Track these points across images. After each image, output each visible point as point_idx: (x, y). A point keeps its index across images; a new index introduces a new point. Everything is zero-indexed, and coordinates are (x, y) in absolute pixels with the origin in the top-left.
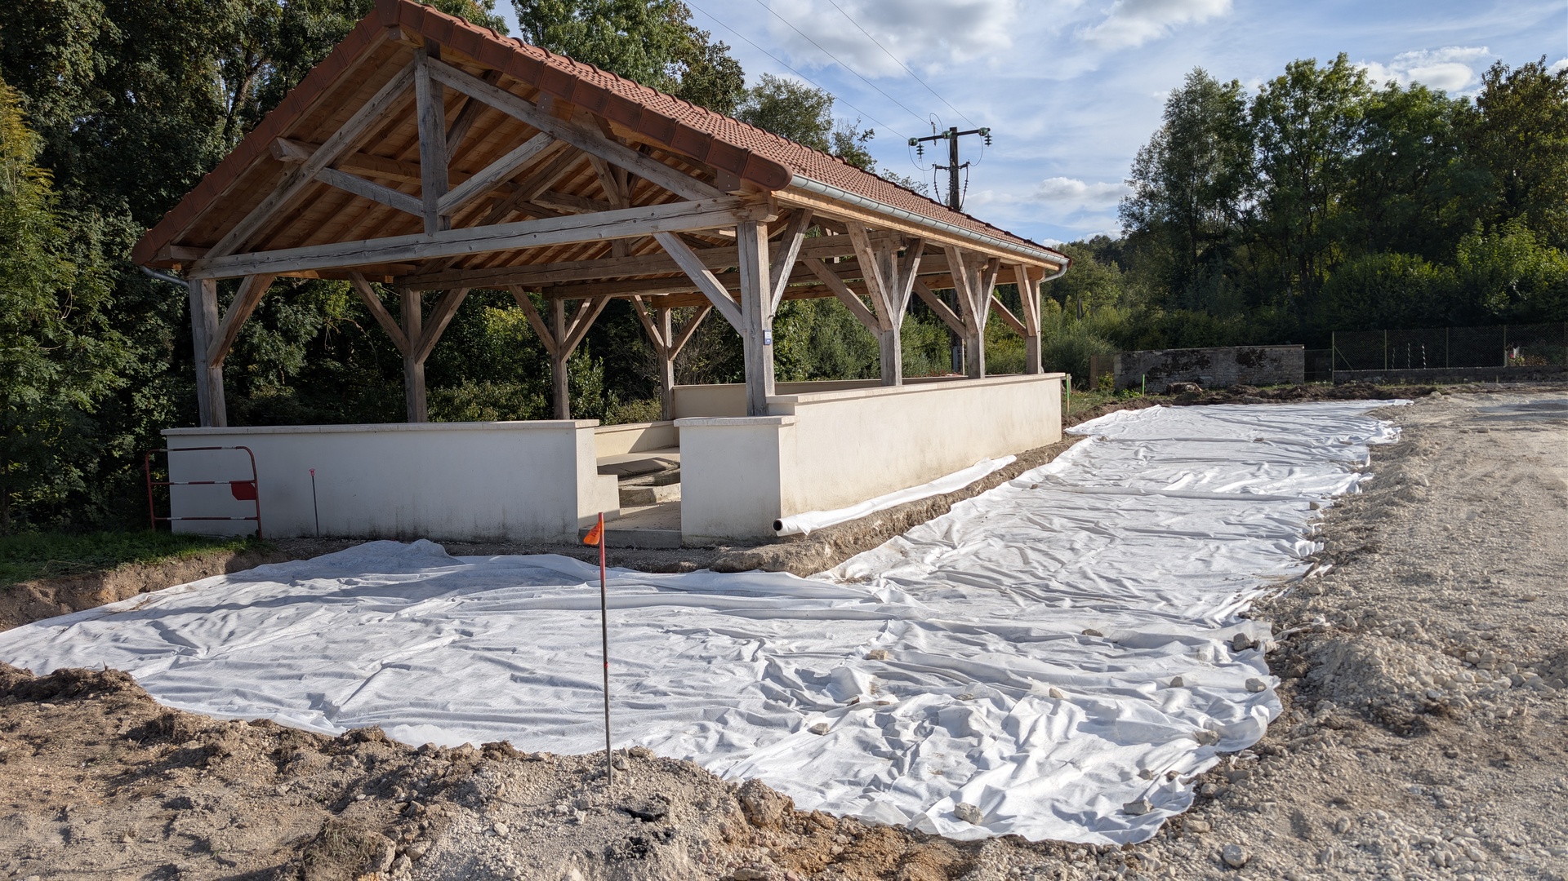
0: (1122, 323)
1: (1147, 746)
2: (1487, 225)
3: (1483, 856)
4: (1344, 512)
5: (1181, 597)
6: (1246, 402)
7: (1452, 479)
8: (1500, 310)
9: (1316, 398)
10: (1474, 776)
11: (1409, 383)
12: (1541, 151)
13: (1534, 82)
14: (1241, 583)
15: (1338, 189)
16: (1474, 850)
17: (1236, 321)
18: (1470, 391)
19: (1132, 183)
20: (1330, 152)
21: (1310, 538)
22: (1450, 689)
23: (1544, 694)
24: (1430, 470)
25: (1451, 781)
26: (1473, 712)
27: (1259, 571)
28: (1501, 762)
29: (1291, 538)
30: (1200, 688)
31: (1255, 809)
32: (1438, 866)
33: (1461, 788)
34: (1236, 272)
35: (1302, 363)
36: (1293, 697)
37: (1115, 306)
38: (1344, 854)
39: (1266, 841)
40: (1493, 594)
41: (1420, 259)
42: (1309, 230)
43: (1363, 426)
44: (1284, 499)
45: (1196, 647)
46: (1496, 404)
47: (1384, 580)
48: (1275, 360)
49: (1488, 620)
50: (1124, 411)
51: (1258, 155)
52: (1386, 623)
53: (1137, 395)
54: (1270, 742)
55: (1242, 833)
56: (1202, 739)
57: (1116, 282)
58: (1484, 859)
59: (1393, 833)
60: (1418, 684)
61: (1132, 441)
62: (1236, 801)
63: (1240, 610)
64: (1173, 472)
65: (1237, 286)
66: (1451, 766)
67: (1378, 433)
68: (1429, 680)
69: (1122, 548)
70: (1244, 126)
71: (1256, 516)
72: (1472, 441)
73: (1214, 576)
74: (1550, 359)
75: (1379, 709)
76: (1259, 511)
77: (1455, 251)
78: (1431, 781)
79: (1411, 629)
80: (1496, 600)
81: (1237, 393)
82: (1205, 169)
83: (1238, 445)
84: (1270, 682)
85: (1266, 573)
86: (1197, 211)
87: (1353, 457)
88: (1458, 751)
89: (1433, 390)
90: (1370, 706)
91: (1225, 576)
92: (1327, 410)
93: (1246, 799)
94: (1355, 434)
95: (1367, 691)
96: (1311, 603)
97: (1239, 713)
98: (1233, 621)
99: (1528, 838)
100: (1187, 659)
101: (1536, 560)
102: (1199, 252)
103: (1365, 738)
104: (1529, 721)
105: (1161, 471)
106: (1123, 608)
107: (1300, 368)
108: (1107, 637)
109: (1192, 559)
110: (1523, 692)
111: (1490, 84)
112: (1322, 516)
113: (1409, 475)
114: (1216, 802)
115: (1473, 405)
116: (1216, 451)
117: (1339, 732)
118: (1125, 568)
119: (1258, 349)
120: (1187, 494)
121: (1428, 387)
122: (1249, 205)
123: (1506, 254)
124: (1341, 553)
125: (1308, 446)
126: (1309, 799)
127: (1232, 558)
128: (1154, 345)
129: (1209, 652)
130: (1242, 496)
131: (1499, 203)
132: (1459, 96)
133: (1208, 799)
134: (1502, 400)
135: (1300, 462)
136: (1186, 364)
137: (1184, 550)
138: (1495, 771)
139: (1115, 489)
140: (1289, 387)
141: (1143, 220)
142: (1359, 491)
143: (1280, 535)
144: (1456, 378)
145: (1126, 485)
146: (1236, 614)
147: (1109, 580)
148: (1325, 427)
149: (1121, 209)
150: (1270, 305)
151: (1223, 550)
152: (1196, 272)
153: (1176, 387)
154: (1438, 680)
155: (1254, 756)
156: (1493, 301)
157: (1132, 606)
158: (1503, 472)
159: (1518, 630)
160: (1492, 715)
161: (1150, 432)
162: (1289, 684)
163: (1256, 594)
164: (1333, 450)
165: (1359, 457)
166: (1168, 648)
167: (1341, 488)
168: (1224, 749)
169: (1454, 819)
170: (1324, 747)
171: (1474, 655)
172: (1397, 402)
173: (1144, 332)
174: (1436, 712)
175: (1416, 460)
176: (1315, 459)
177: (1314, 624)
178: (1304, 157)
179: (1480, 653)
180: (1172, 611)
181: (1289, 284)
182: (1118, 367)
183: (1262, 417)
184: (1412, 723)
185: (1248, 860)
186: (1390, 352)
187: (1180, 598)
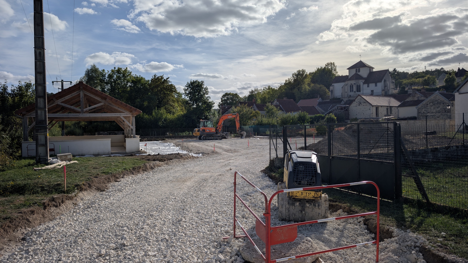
8: (161, 125)
70: (106, 80)
77: (152, 113)
123: (161, 114)
156: (160, 123)
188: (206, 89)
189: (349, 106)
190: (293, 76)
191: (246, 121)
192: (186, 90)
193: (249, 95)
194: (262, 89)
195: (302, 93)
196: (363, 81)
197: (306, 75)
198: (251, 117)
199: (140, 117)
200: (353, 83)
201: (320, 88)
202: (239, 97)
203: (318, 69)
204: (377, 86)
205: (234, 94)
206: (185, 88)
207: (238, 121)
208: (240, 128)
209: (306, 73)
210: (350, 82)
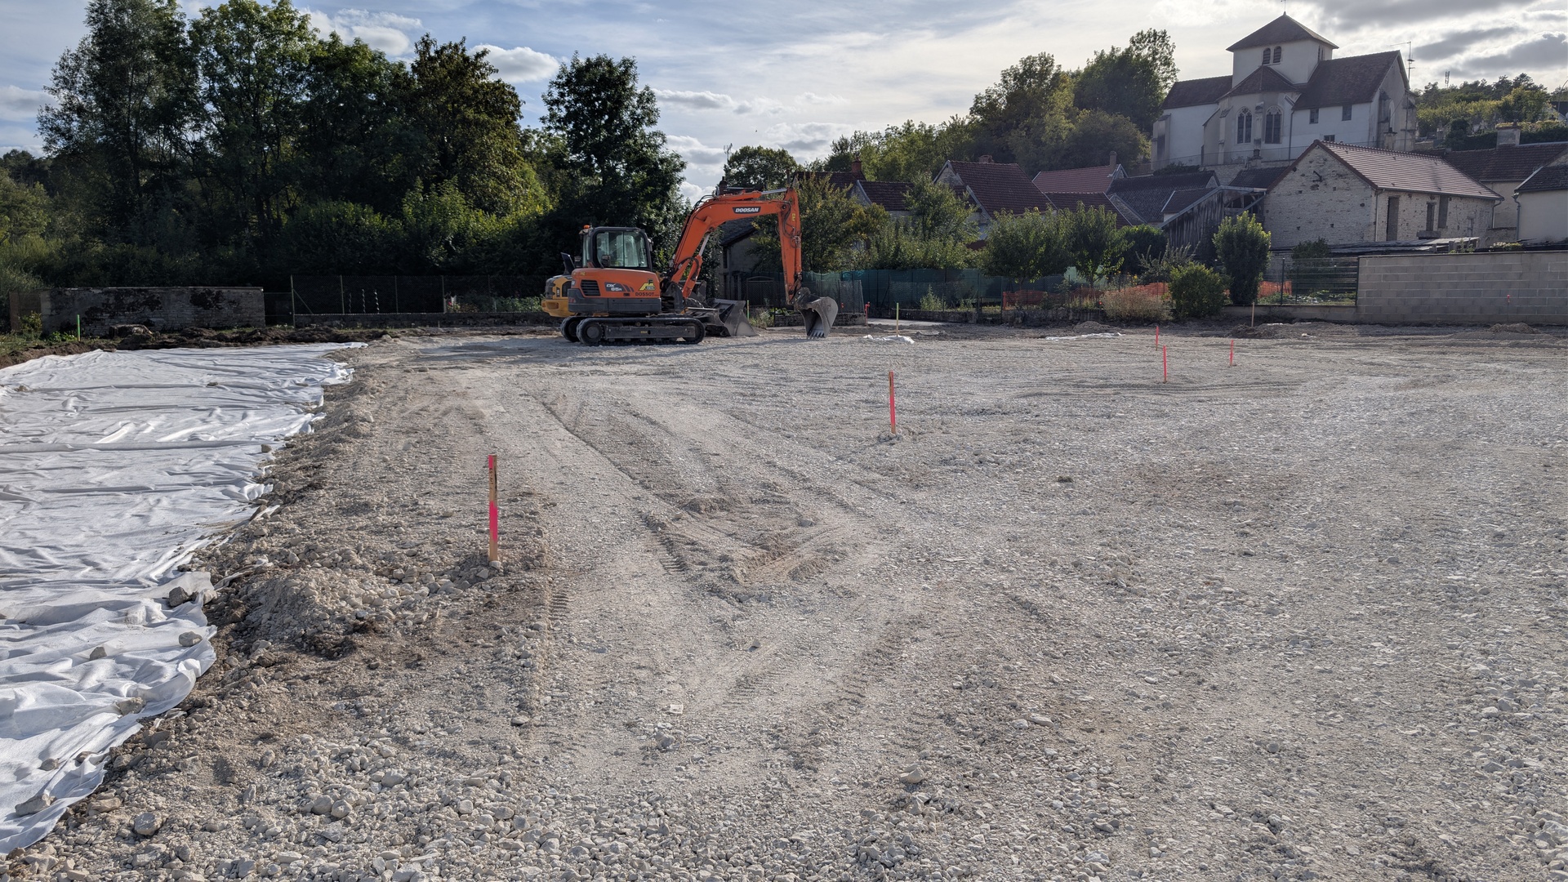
0: (51, 255)
1: (57, 731)
2: (426, 184)
3: (393, 751)
4: (295, 452)
5: (111, 559)
6: (203, 346)
7: (394, 414)
8: (440, 262)
9: (276, 341)
10: (392, 681)
11: (365, 327)
12: (466, 122)
13: (457, 58)
14: (185, 534)
15: (289, 133)
16: (386, 748)
17: (190, 259)
18: (416, 334)
19: (54, 92)
20: (279, 93)
21: (259, 480)
22: (377, 606)
23: (454, 596)
24: (375, 408)
25: (372, 690)
26: (395, 623)
27: (204, 520)
28: (415, 663)
29: (239, 483)
30: (125, 655)
31: (175, 769)
32: (354, 772)
33: (380, 695)
34: (188, 208)
35: (262, 305)
36: (229, 644)
37: (42, 235)
38: (266, 787)
39: (185, 798)
40: (420, 514)
41: (371, 211)
42: (263, 170)
43: (319, 368)
44: (235, 444)
45: (124, 611)
46: (436, 346)
47: (326, 514)
48: (234, 302)
49: (413, 538)
50: (53, 356)
51: (203, 84)
52: (326, 554)
53: (73, 339)
54: (199, 695)
55: (159, 798)
56: (123, 709)
57: (43, 207)
58: (394, 753)
59: (315, 753)
60: (348, 607)
61: (61, 390)
62: (152, 766)
63: (181, 564)
64: (110, 423)
65: (190, 222)
66: (373, 677)
67: (333, 374)
68: (359, 601)
69: (40, 513)
70: (184, 49)
71: (203, 464)
72: (414, 379)
73: (152, 531)
74: (480, 307)
75: (312, 638)
76: (207, 458)
77: (401, 204)
78: (355, 695)
79: (346, 557)
80: (421, 519)
81: (192, 336)
82: (142, 90)
83: (189, 391)
84: (205, 632)
85: (211, 521)
86: (137, 135)
87: (308, 398)
88: (379, 661)
89: (385, 333)
90: (303, 636)
91: (165, 530)
92: (287, 353)
93: (164, 760)
94: (310, 376)
95: (301, 623)
96: (254, 546)
97: (169, 672)
98: (172, 576)
99: (431, 724)
100: (113, 625)
101: (456, 481)
102: (144, 181)
103: (296, 669)
104: (440, 623)
105: (94, 423)
106: (35, 582)
107: (260, 311)
108: (11, 618)
109: (128, 515)
110: (438, 597)
111: (422, 54)
112: (273, 458)
113: (356, 413)
114: (130, 773)
115: (417, 347)
116: (165, 398)
117: (271, 669)
118: (40, 535)
119: (215, 290)
120: (125, 446)
121: (380, 331)
122: (197, 136)
123: (443, 211)
124: (288, 492)
125: (263, 389)
126: (234, 743)
127: (174, 510)
128: (94, 282)
129: (140, 614)
130: (190, 443)
131: (434, 165)
132: (397, 60)
133: (122, 771)
134: (442, 342)
135: (255, 405)
136: (132, 304)
137: (118, 507)
138: (408, 672)
139: (34, 446)
140: (249, 330)
141: (70, 138)
142: (311, 431)
143: (227, 481)
144: (405, 323)
145: (49, 440)
146: (175, 568)
147: (18, 552)
148: (282, 370)
149: (40, 120)
150: (228, 245)
151: (165, 502)
152: (140, 204)
153: (120, 329)
154: (367, 600)
155: (181, 713)
156: (434, 253)
157: (47, 577)
158: (436, 406)
159: (437, 544)
160: (411, 623)
161: (85, 379)
162: (226, 631)
163: (199, 544)
164: (289, 392)
165: (313, 398)
166: (89, 618)
167: (294, 429)
168: (148, 714)
169: (371, 724)
170: (254, 686)
171: (400, 572)
172: (353, 345)
173: (80, 267)
174: (362, 630)
175: (364, 398)
176: (270, 401)
177: (256, 566)
178: (251, 93)
179: (405, 569)
180: (99, 576)
181: (246, 225)
182: (46, 306)
183: (220, 361)
184: (341, 645)
185: (162, 825)
186: (346, 297)
187: (109, 560)
188: (647, 98)
189: (1268, 192)
190: (1006, 82)
191: (824, 249)
192: (556, 102)
193: (832, 158)
194: (883, 135)
195: (1044, 144)
196: (1295, 98)
197: (1057, 75)
198: (847, 233)
199: (341, 224)
200: (1252, 107)
201: (1115, 125)
202: (794, 164)
203: (1101, 59)
204: (1349, 118)
205: (776, 154)
206: (550, 94)
207: (791, 236)
208: (805, 281)
209: (1055, 68)
210: (1238, 104)
